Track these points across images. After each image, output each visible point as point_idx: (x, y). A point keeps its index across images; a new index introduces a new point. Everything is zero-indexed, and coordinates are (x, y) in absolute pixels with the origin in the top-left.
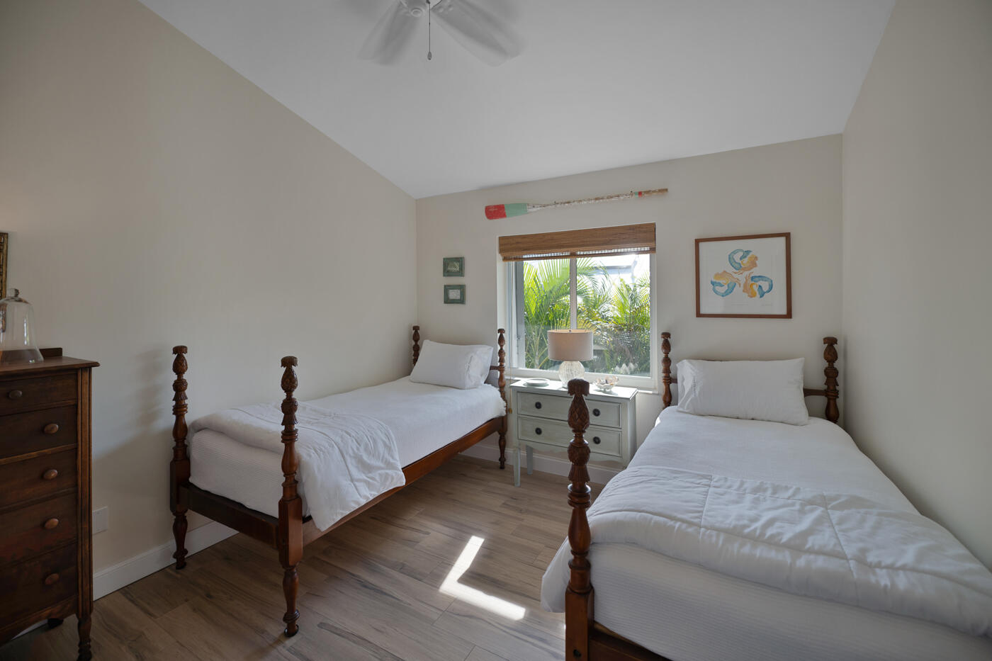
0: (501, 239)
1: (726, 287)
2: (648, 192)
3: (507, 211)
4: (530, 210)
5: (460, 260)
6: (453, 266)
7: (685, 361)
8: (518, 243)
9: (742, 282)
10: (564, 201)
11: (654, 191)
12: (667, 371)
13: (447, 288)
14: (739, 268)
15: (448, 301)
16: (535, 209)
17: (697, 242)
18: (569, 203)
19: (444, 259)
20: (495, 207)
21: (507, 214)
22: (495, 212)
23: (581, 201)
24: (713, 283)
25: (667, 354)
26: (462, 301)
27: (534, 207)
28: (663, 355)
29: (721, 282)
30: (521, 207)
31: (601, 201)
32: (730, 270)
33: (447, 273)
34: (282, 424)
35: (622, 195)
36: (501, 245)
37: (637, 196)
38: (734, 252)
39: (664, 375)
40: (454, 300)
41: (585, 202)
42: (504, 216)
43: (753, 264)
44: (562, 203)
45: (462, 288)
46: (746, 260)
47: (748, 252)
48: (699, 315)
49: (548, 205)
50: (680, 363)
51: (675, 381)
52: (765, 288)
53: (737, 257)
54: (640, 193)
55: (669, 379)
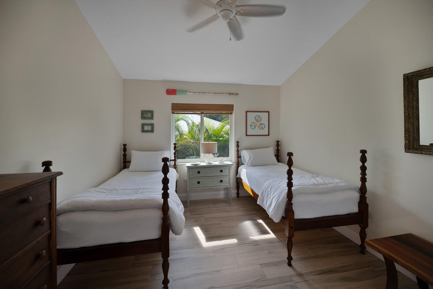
0: (173, 104)
1: (254, 127)
2: (233, 94)
3: (177, 93)
4: (188, 94)
5: (152, 112)
6: (147, 114)
7: (244, 150)
8: (181, 106)
9: (258, 125)
10: (203, 92)
11: (235, 94)
12: (238, 154)
13: (143, 125)
14: (257, 121)
15: (143, 131)
16: (190, 94)
17: (247, 112)
18: (204, 93)
19: (142, 111)
20: (172, 90)
21: (177, 94)
22: (171, 92)
23: (209, 93)
24: (251, 125)
25: (238, 148)
26: (152, 131)
27: (190, 92)
28: (237, 149)
29: (252, 125)
30: (184, 92)
31: (217, 94)
32: (255, 121)
33: (143, 117)
34: (162, 190)
35: (224, 93)
36: (172, 107)
37: (229, 94)
38: (256, 116)
39: (237, 155)
40: (147, 130)
41: (211, 94)
42: (175, 94)
43: (261, 120)
44: (202, 93)
45: (152, 125)
46: (259, 119)
47: (259, 116)
48: (247, 135)
49: (196, 93)
50: (242, 151)
51: (241, 157)
52: (263, 127)
53: (257, 117)
54: (230, 94)
55: (239, 157)
